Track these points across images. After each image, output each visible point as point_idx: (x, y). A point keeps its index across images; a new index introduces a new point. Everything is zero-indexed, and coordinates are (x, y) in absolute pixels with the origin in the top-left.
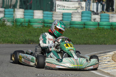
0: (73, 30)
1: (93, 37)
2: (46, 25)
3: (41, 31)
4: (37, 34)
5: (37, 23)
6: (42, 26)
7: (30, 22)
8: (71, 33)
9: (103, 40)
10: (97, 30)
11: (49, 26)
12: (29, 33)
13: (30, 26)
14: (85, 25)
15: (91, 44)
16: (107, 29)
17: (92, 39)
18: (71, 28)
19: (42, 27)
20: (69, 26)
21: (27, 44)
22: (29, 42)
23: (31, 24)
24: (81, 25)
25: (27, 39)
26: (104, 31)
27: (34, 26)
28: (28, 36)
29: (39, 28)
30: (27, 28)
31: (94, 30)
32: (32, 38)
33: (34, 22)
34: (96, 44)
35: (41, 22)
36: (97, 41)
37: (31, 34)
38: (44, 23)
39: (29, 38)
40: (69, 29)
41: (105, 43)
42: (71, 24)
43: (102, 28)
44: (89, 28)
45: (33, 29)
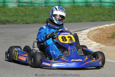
0: (48, 9)
1: (69, 15)
2: (21, 4)
3: (17, 11)
4: (12, 14)
5: (11, 2)
6: (17, 5)
7: (5, 2)
8: (46, 12)
9: (78, 17)
10: (72, 7)
11: (24, 5)
12: (4, 13)
13: (5, 6)
14: (60, 3)
15: (67, 23)
16: (82, 6)
17: (68, 17)
18: (46, 7)
19: (17, 7)
20: (44, 5)
21: (3, 24)
22: (5, 22)
23: (6, 4)
24: (56, 3)
25: (2, 19)
26: (79, 8)
27: (9, 6)
28: (3, 16)
29: (15, 7)
30: (2, 8)
31: (69, 7)
32: (7, 18)
33: (9, 2)
34: (72, 22)
35: (15, 1)
36: (73, 19)
37: (6, 15)
38: (19, 3)
39: (4, 18)
40: (44, 8)
41: (81, 20)
42: (46, 3)
43: (78, 5)
44: (65, 6)
45: (8, 9)
